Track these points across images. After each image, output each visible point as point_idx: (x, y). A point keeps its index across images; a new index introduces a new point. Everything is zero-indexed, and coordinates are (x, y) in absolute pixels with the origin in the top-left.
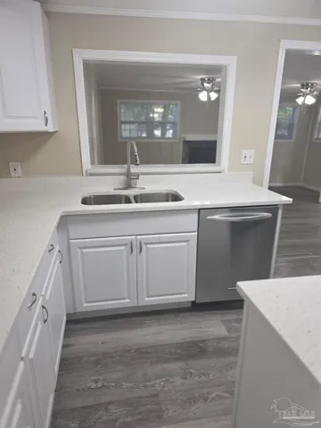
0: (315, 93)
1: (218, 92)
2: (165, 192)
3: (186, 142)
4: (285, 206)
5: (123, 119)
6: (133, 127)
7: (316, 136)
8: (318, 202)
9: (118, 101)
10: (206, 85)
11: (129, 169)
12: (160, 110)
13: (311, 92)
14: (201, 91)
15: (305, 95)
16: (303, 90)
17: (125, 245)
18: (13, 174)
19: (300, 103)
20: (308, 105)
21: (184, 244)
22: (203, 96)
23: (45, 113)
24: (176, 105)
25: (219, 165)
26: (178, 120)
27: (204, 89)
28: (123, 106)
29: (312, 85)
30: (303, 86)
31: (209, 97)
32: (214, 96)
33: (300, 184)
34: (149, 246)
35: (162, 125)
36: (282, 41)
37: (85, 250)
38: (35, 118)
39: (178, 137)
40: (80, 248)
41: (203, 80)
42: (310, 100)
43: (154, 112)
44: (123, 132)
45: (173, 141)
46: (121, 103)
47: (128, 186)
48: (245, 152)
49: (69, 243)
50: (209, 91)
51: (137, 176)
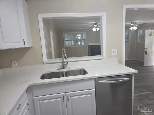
0: (137, 26)
1: (99, 27)
2: (79, 69)
3: (89, 46)
4: (135, 74)
5: (66, 39)
6: (69, 42)
7: (138, 41)
8: (144, 66)
9: (64, 33)
10: (95, 25)
11: (63, 60)
12: (79, 35)
13: (135, 25)
14: (93, 28)
15: (133, 26)
16: (132, 25)
17: (61, 98)
18: (13, 66)
19: (131, 30)
20: (134, 30)
21: (89, 95)
22: (94, 29)
23: (24, 40)
24: (85, 33)
25: (102, 56)
26: (86, 39)
27: (94, 27)
28: (66, 35)
29: (135, 22)
30: (132, 23)
31: (96, 30)
32: (98, 29)
33: (135, 59)
34: (72, 97)
35: (81, 40)
36: (124, 5)
37: (41, 102)
38: (19, 42)
39: (86, 45)
40: (39, 101)
41: (94, 24)
42: (135, 28)
43: (77, 36)
44: (66, 44)
45: (85, 46)
46: (65, 34)
47: (63, 68)
48: (113, 50)
49: (33, 99)
50: (96, 27)
51: (67, 63)
